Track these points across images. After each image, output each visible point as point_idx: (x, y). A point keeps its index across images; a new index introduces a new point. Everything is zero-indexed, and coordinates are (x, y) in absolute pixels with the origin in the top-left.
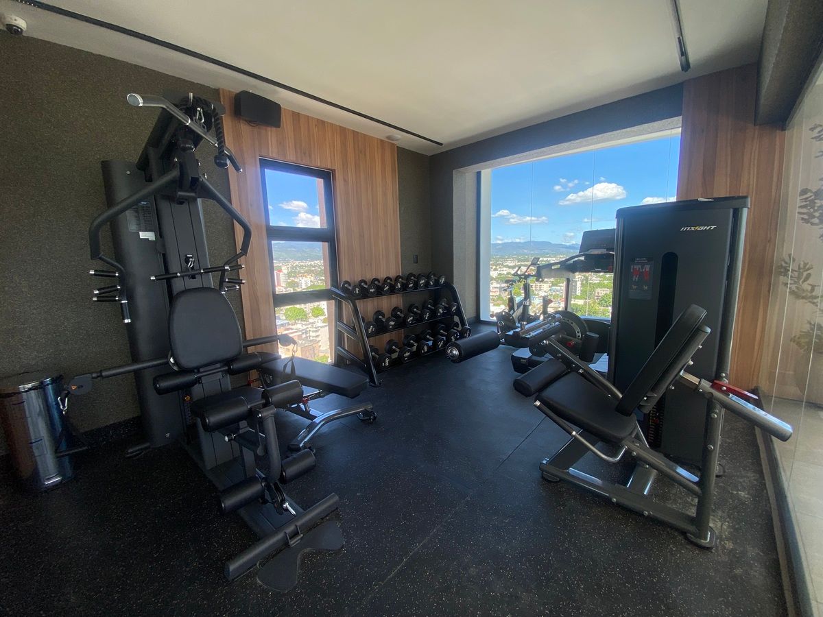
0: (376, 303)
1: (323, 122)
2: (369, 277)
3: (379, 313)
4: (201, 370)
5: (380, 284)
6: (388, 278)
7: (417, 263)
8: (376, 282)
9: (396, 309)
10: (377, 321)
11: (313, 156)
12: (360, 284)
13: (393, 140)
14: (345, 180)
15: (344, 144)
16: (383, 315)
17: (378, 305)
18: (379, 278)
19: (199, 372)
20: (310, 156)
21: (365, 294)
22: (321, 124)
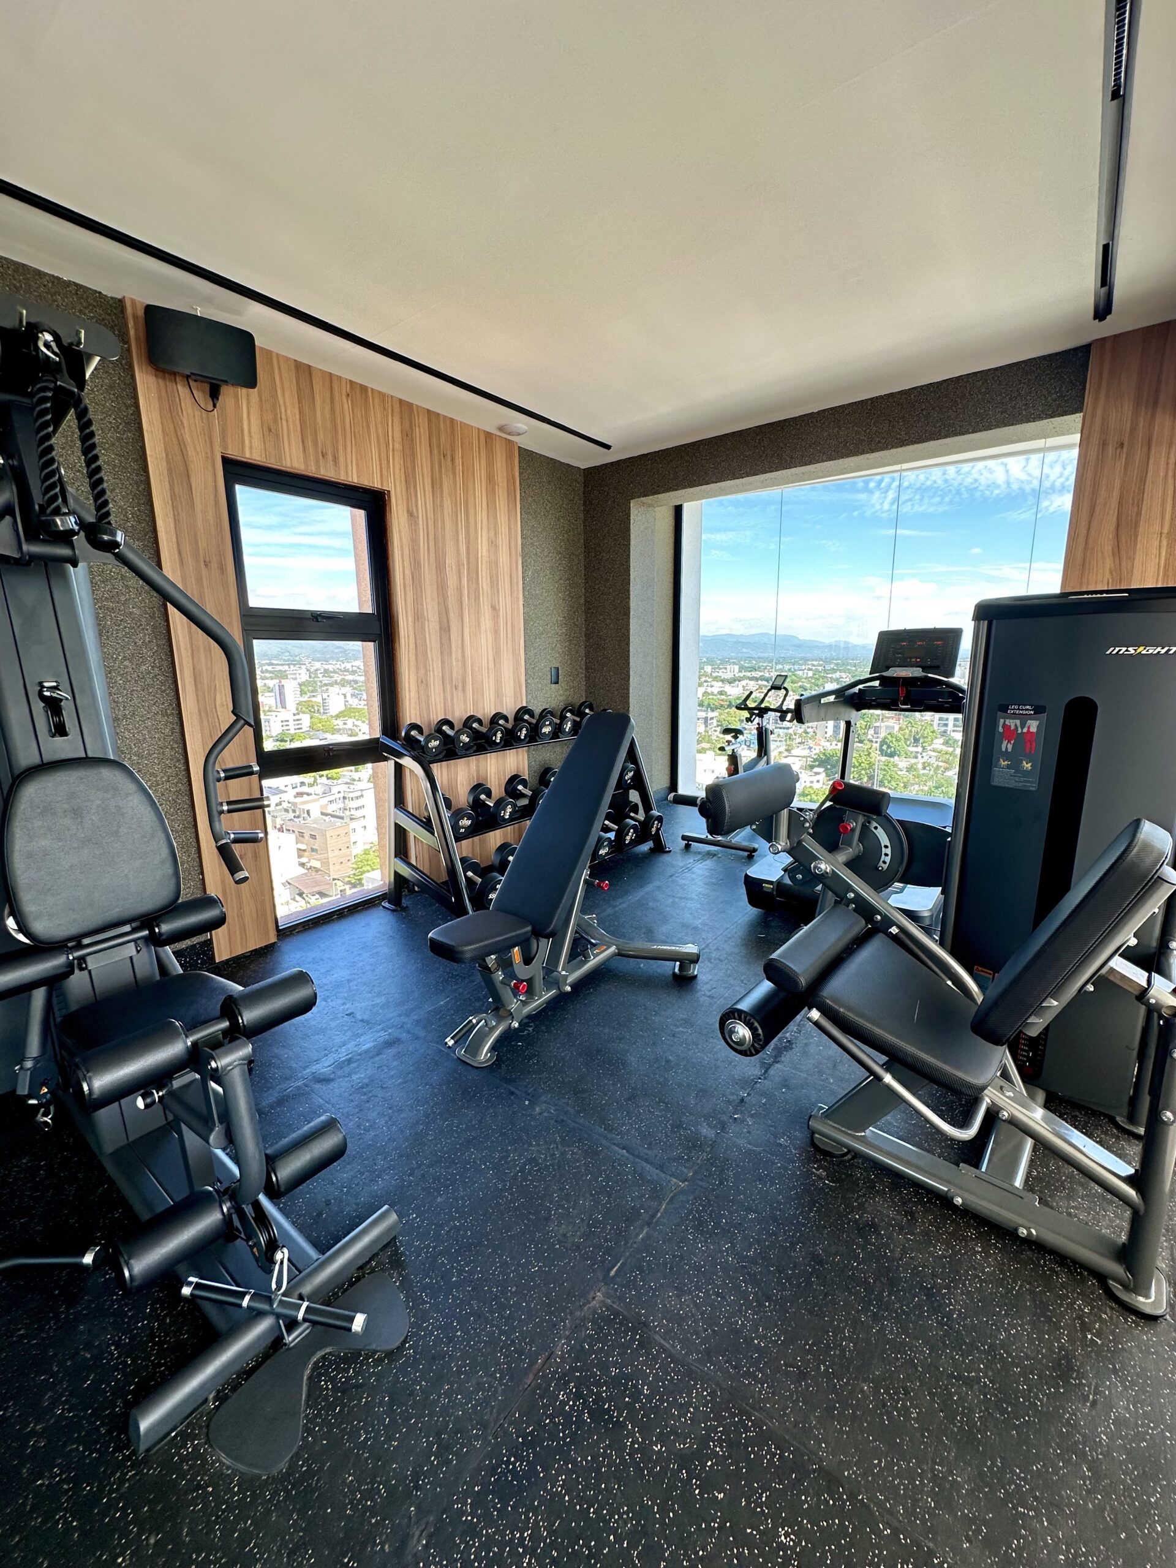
0: (473, 766)
1: (364, 389)
2: (458, 715)
3: (479, 788)
4: (86, 941)
5: (484, 730)
6: (498, 716)
7: (557, 683)
8: (475, 725)
9: (514, 779)
10: (477, 805)
11: (342, 460)
12: (439, 730)
13: (509, 434)
14: (411, 514)
15: (408, 436)
16: (489, 794)
17: (478, 771)
18: (479, 716)
19: (80, 946)
20: (335, 460)
21: (450, 751)
22: (360, 391)
